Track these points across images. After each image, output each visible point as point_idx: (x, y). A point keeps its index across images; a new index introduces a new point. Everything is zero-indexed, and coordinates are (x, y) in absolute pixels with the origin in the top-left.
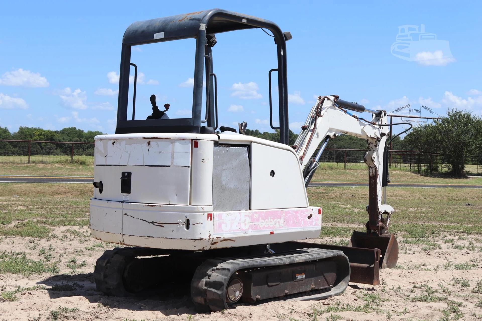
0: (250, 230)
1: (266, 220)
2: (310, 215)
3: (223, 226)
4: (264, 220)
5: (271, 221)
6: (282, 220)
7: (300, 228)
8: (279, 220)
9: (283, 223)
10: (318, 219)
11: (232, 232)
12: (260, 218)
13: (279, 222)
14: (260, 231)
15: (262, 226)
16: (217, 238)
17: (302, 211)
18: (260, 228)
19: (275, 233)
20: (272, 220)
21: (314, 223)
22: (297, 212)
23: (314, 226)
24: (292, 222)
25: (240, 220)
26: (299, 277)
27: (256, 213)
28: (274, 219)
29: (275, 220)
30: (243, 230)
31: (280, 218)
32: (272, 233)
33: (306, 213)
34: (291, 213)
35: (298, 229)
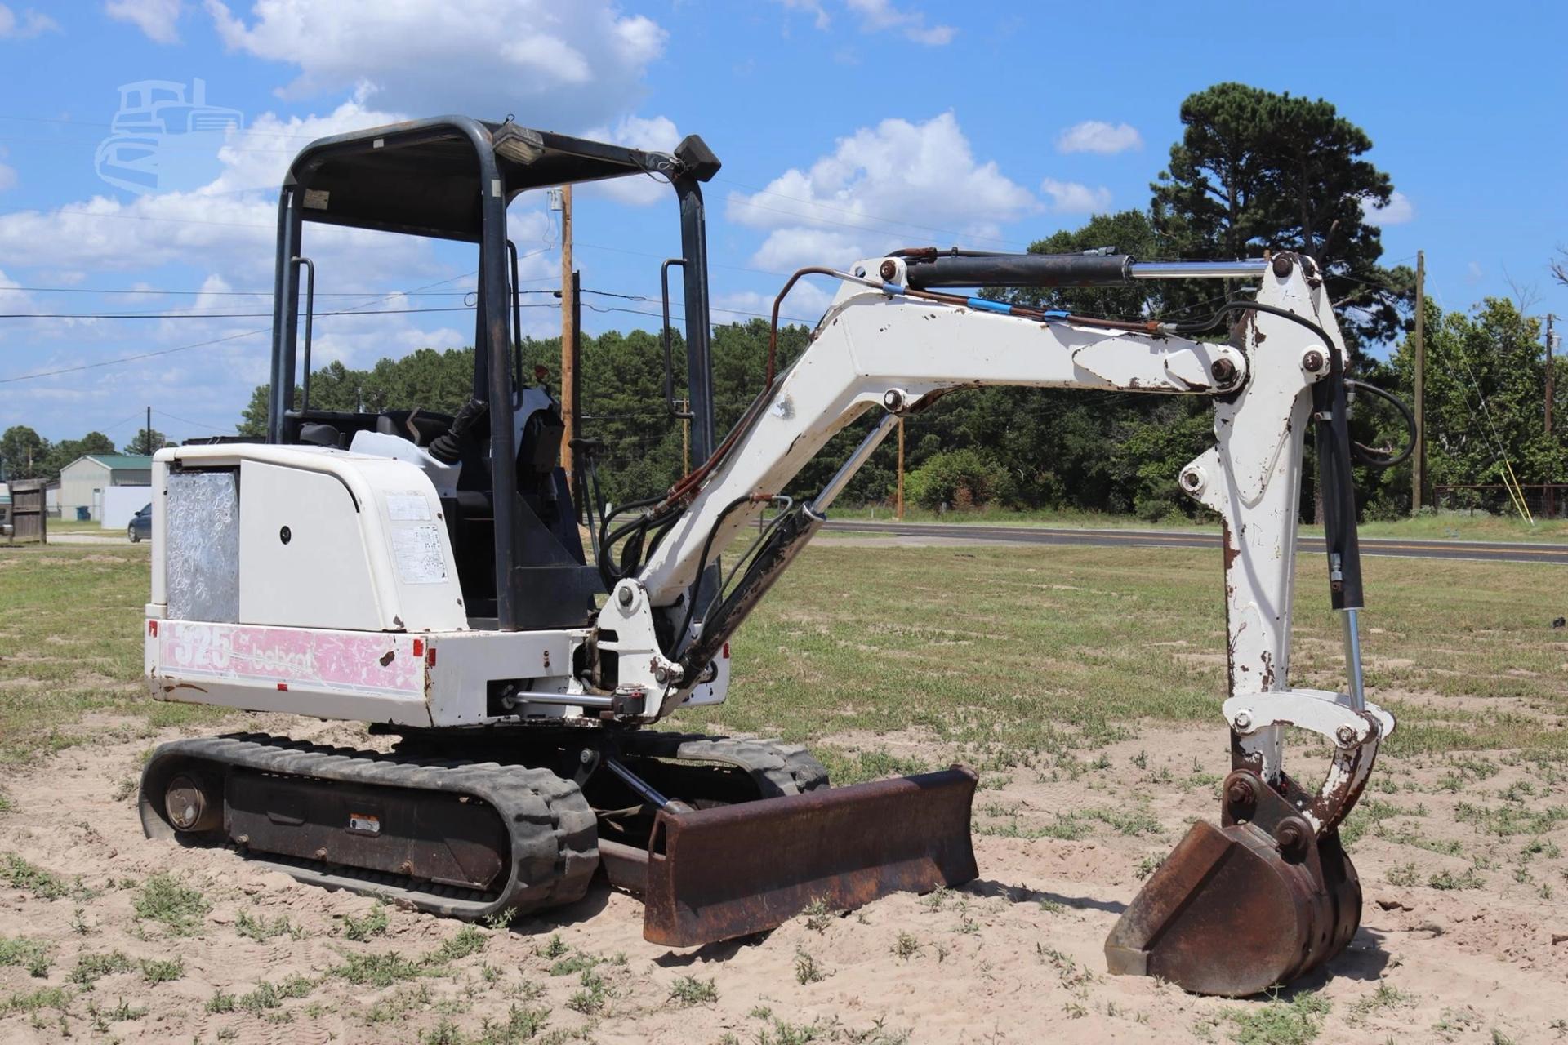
0: (232, 672)
1: (269, 653)
2: (387, 655)
3: (178, 651)
4: (264, 652)
5: (281, 658)
6: (309, 658)
7: (358, 688)
8: (300, 656)
9: (313, 666)
10: (412, 671)
11: (196, 669)
12: (254, 645)
13: (300, 663)
14: (254, 678)
15: (258, 667)
16: (168, 677)
17: (363, 641)
18: (255, 670)
19: (289, 688)
20: (283, 654)
21: (399, 681)
22: (348, 642)
23: (401, 687)
24: (334, 667)
25: (211, 644)
26: (361, 824)
27: (245, 631)
28: (287, 652)
29: (291, 655)
30: (215, 668)
31: (305, 653)
32: (282, 688)
33: (375, 647)
34: (332, 643)
35: (350, 688)
